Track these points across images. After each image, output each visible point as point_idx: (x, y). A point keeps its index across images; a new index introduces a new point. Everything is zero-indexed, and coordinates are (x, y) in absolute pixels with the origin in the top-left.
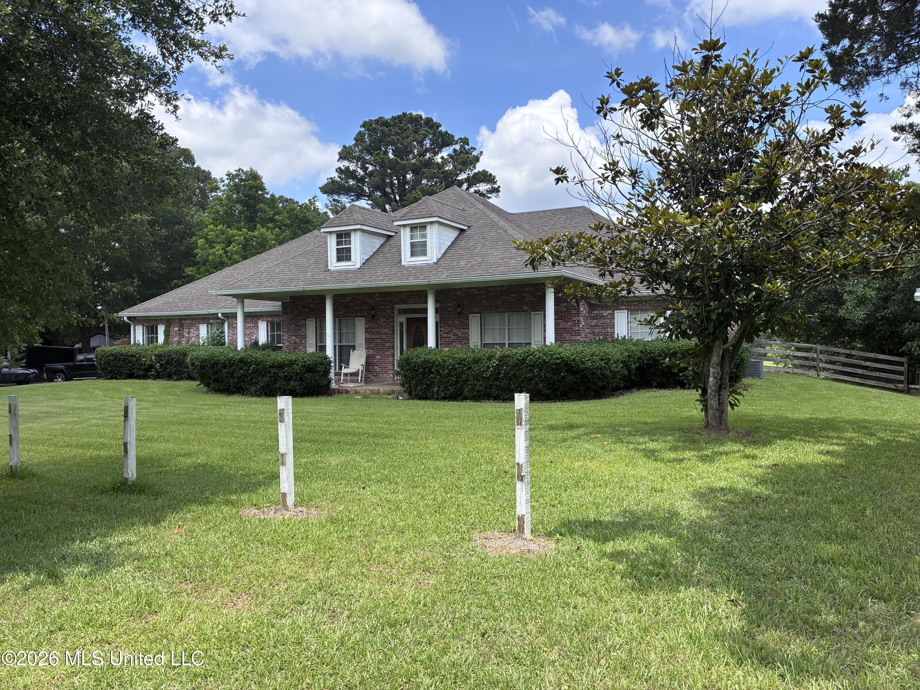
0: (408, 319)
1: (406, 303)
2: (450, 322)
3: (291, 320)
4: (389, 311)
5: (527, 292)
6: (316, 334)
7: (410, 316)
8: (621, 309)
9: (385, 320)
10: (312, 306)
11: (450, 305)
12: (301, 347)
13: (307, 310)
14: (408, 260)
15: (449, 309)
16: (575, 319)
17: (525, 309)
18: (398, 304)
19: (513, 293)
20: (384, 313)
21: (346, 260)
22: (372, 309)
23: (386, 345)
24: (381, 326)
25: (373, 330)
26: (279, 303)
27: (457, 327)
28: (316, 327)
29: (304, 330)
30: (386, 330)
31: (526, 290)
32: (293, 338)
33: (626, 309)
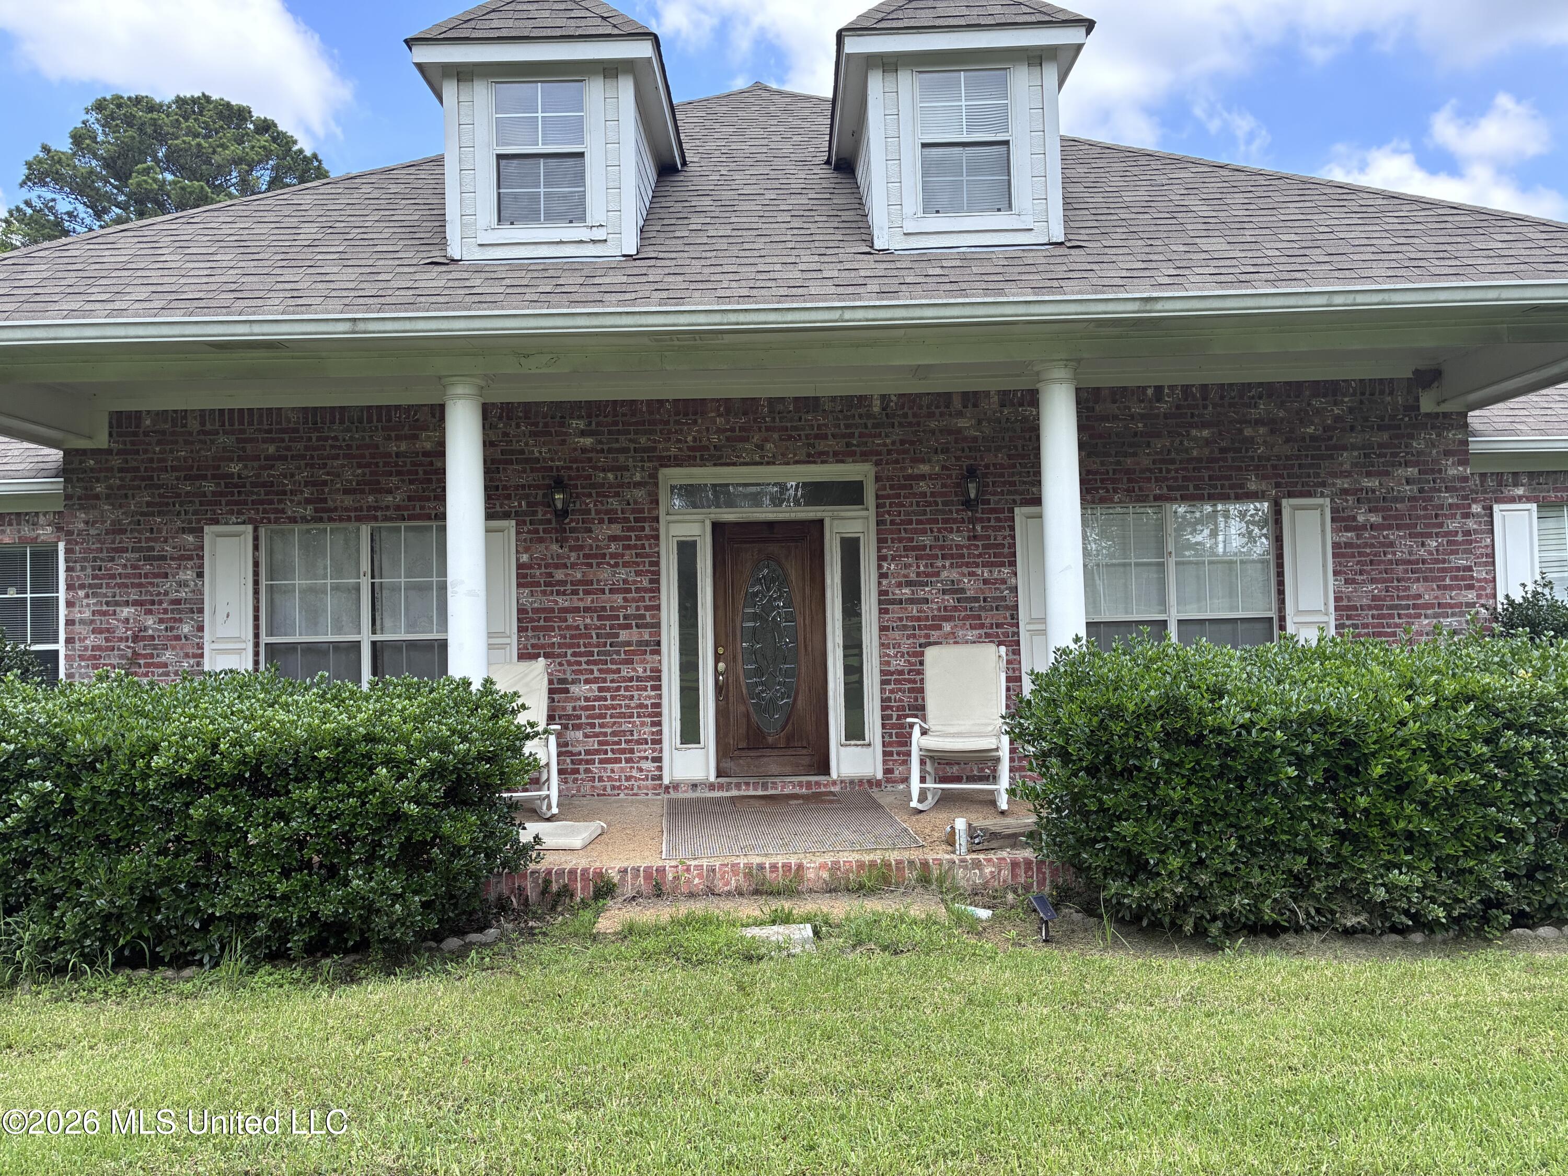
0: (718, 527)
1: (718, 462)
2: (927, 540)
3: (117, 530)
4: (640, 494)
5: (1258, 422)
6: (256, 592)
7: (729, 515)
8: (1512, 500)
9: (616, 529)
10: (235, 468)
11: (924, 468)
12: (168, 656)
13: (209, 487)
14: (910, 227)
15: (923, 486)
16: (1453, 525)
17: (1252, 486)
18: (678, 462)
19: (1204, 425)
20: (614, 503)
21: (552, 217)
22: (559, 484)
23: (624, 635)
24: (596, 557)
25: (559, 575)
26: (55, 455)
27: (957, 558)
28: (256, 564)
29: (188, 575)
30: (622, 574)
31: (1254, 413)
32: (126, 612)
33: (1529, 500)
